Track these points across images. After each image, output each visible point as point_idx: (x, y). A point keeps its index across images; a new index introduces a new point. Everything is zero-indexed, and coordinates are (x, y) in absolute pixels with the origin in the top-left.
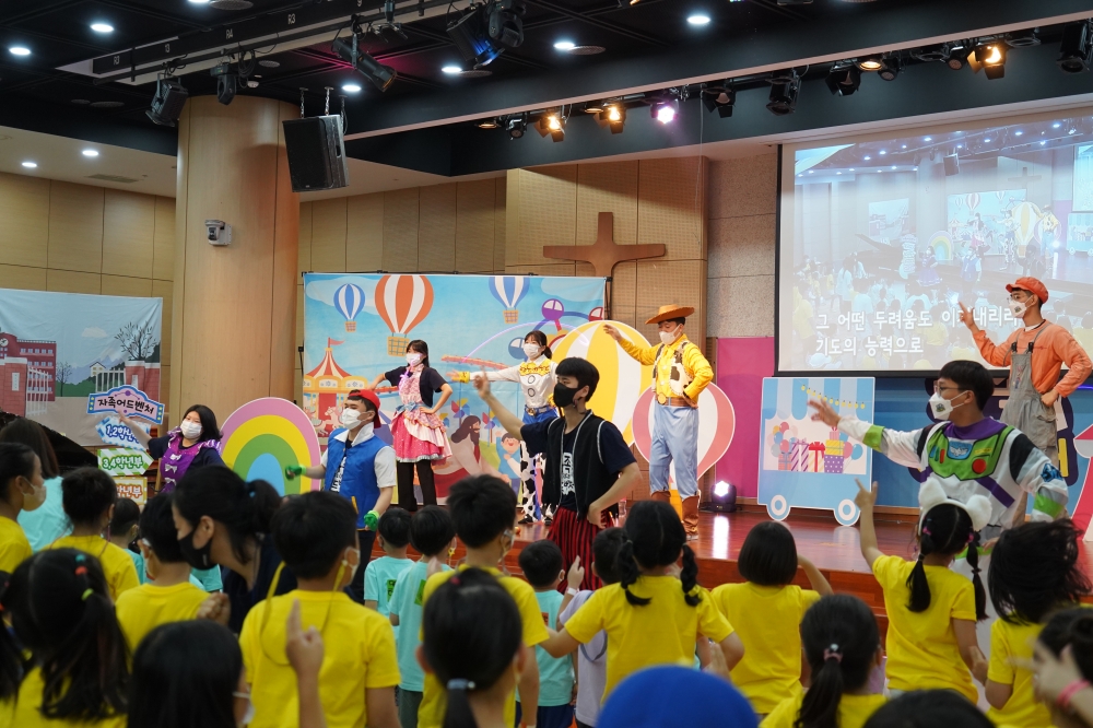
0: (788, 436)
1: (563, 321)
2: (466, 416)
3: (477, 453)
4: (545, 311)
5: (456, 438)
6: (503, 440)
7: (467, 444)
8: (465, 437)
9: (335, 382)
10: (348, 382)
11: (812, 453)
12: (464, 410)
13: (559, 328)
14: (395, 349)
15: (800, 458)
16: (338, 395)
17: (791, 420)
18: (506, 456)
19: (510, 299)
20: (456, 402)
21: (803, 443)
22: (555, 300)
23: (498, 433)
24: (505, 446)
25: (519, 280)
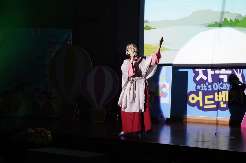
4: (50, 42)
7: (20, 92)
8: (19, 90)
13: (55, 48)
19: (36, 37)
22: (53, 38)
25: (39, 30)
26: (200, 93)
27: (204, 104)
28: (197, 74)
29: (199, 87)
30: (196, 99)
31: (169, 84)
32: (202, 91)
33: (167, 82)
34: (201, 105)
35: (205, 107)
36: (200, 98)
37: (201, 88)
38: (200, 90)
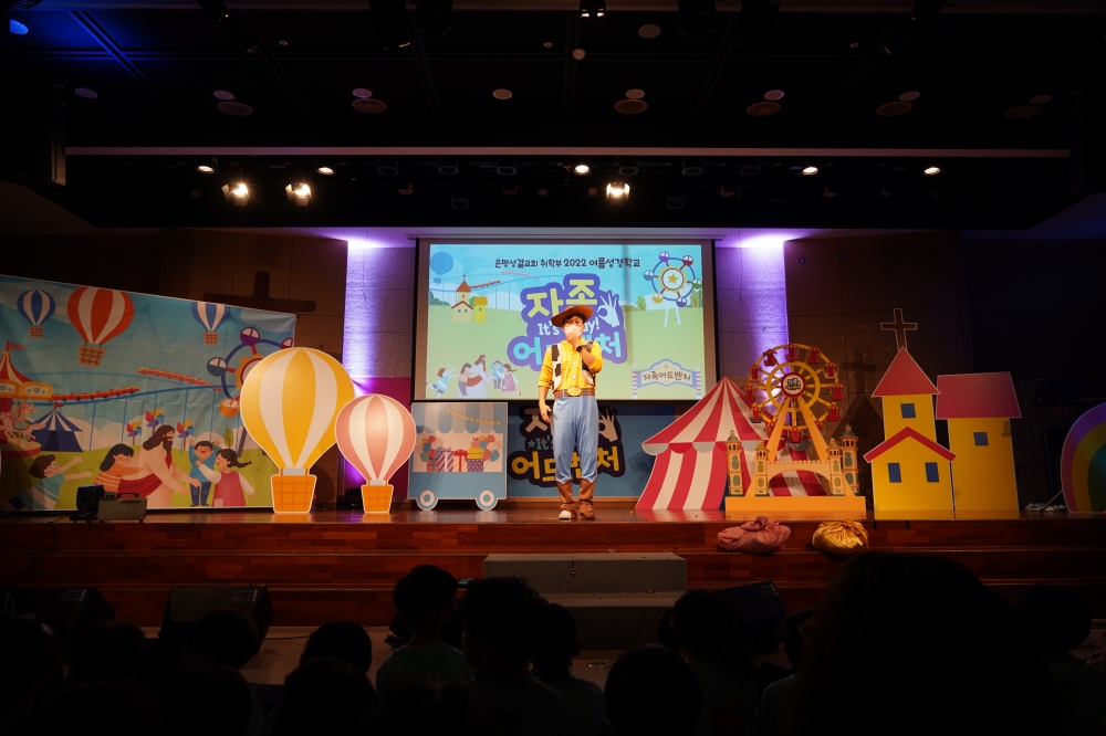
0: (434, 446)
1: (259, 346)
2: (159, 425)
3: (169, 460)
4: (243, 337)
5: (148, 445)
6: (196, 448)
7: (159, 450)
8: (157, 444)
9: (12, 387)
10: (27, 388)
11: (456, 459)
12: (159, 419)
13: (255, 352)
14: (87, 358)
15: (446, 462)
16: (15, 400)
17: (438, 434)
18: (198, 463)
19: (211, 321)
20: (151, 411)
21: (449, 451)
22: (253, 329)
23: (191, 441)
24: (197, 453)
25: (221, 308)
26: (535, 455)
27: (543, 473)
28: (528, 420)
29: (531, 444)
30: (527, 464)
31: (501, 435)
32: (539, 451)
33: (497, 431)
34: (537, 476)
35: (545, 479)
36: (535, 464)
37: (536, 445)
38: (535, 449)
